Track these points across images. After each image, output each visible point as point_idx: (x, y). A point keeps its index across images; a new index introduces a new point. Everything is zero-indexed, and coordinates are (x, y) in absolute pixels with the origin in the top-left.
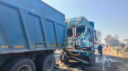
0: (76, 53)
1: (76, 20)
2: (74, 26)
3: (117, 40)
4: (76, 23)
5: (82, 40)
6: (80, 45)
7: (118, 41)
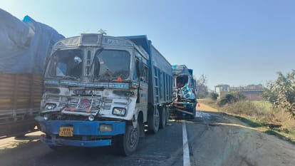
0: (182, 105)
1: (177, 68)
2: (175, 75)
3: (204, 86)
4: (177, 72)
5: (187, 91)
6: (184, 96)
7: (206, 87)
